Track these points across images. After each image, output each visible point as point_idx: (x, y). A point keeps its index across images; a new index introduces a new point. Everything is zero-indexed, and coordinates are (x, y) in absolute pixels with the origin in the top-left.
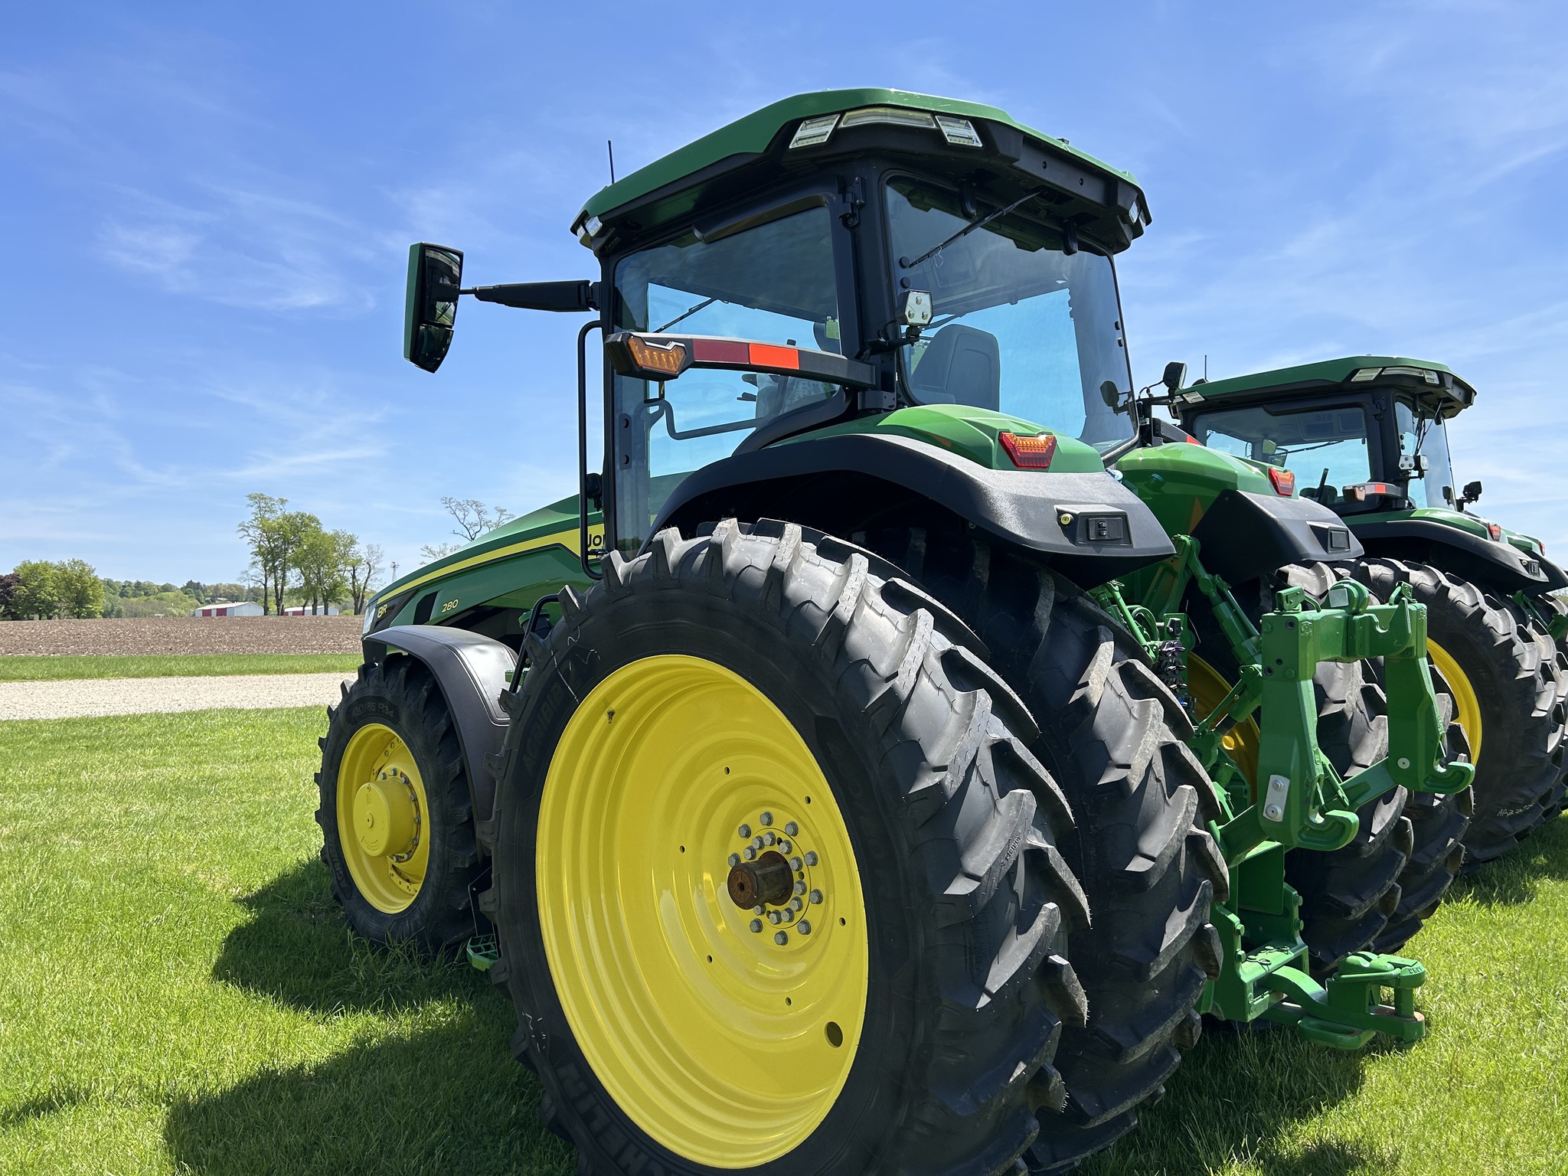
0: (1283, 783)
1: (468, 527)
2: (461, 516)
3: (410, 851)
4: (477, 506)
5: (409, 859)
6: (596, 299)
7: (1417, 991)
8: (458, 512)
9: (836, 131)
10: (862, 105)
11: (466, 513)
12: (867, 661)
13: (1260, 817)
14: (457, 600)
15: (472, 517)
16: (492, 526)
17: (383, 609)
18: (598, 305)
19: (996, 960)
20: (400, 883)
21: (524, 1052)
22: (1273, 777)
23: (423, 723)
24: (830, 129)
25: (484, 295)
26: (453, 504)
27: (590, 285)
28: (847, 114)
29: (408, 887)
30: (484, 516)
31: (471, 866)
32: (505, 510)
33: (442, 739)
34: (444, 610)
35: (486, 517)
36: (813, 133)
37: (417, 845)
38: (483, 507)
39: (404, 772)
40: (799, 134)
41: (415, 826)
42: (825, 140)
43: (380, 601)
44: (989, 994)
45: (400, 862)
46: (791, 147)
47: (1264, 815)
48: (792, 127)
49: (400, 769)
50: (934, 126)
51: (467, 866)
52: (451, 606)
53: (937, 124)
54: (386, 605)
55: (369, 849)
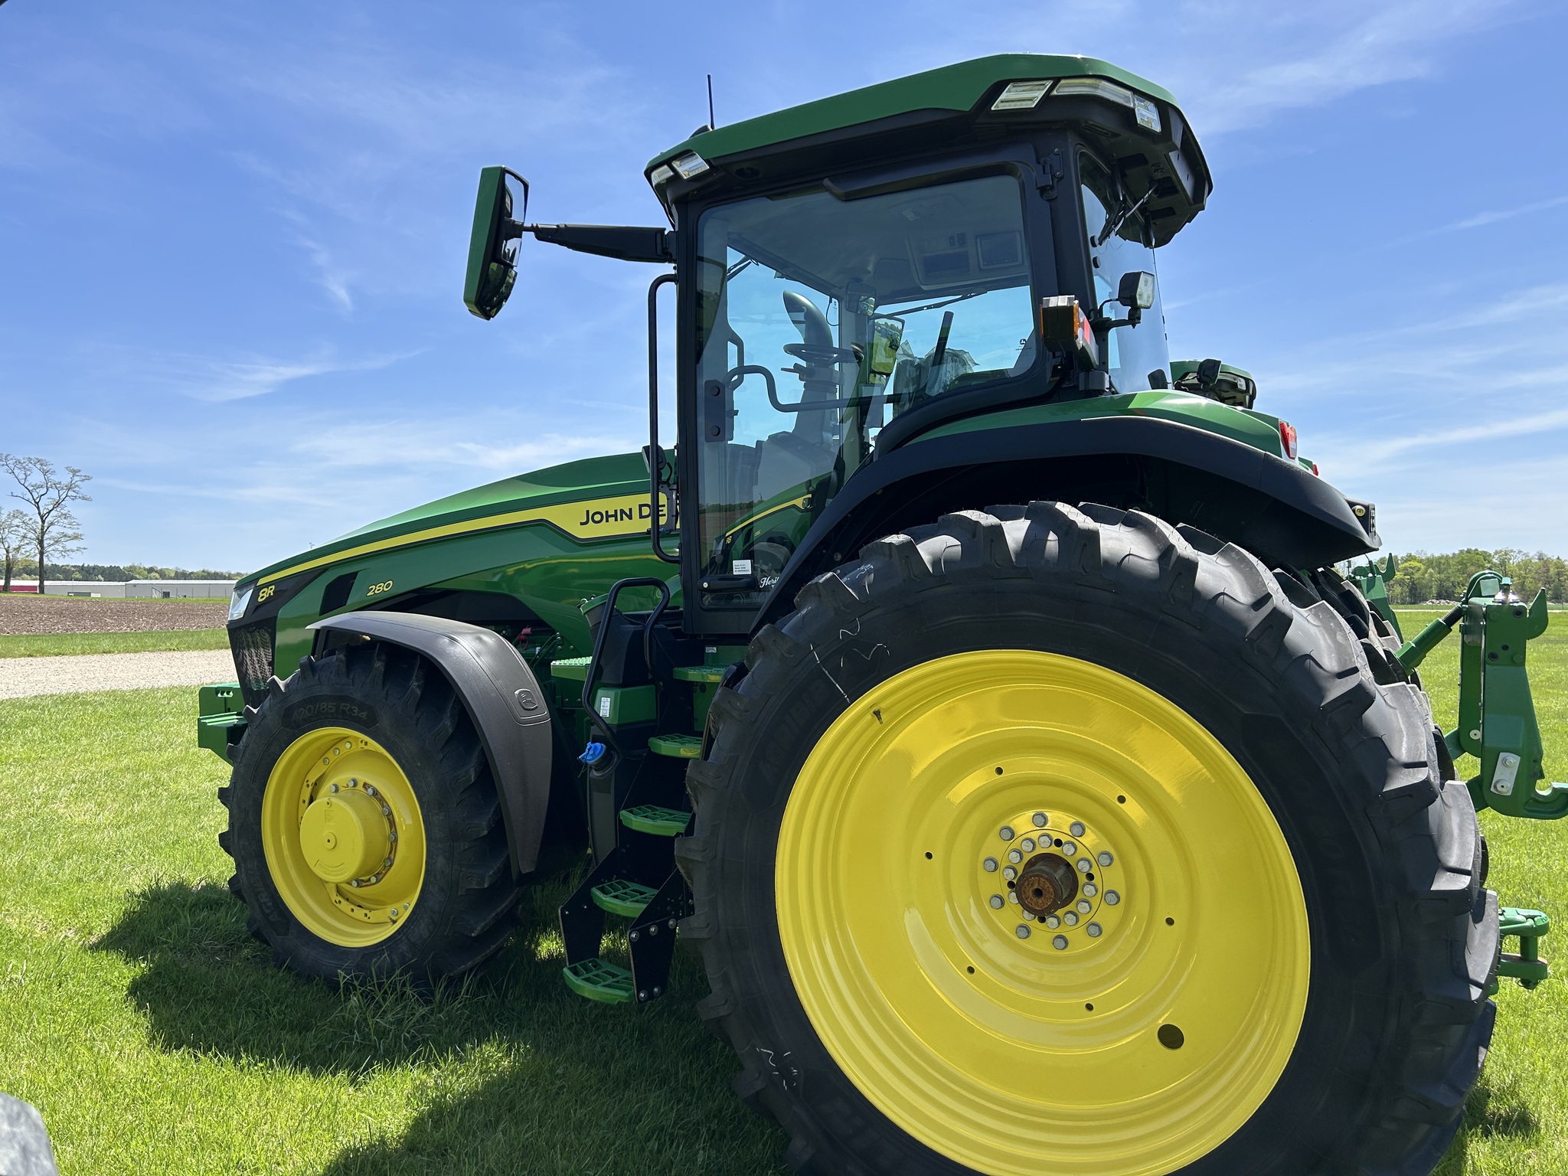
0: (1514, 760)
1: (31, 488)
2: (22, 476)
3: (378, 874)
4: (41, 465)
5: (378, 881)
6: (672, 250)
7: (1540, 939)
8: (16, 471)
9: (1047, 97)
10: (1083, 74)
11: (28, 473)
12: (1309, 656)
13: (1485, 792)
14: (391, 582)
15: (36, 477)
16: (62, 489)
17: (269, 592)
18: (674, 258)
19: (1466, 950)
20: (353, 910)
21: (757, 1093)
22: (1502, 755)
23: (416, 725)
24: (1040, 94)
25: (544, 234)
26: (11, 462)
27: (666, 233)
28: (1063, 82)
29: (366, 915)
30: (52, 477)
31: (491, 886)
32: (79, 471)
33: (447, 743)
34: (370, 593)
35: (54, 478)
36: (1020, 97)
37: (391, 866)
38: (50, 467)
39: (370, 782)
40: (1003, 96)
41: (388, 844)
42: (1033, 106)
43: (261, 582)
44: (1478, 985)
45: (361, 887)
46: (993, 108)
47: (1492, 789)
48: (999, 88)
49: (362, 778)
50: (1132, 106)
51: (486, 886)
52: (380, 589)
53: (1134, 105)
54: (273, 587)
55: (328, 874)
